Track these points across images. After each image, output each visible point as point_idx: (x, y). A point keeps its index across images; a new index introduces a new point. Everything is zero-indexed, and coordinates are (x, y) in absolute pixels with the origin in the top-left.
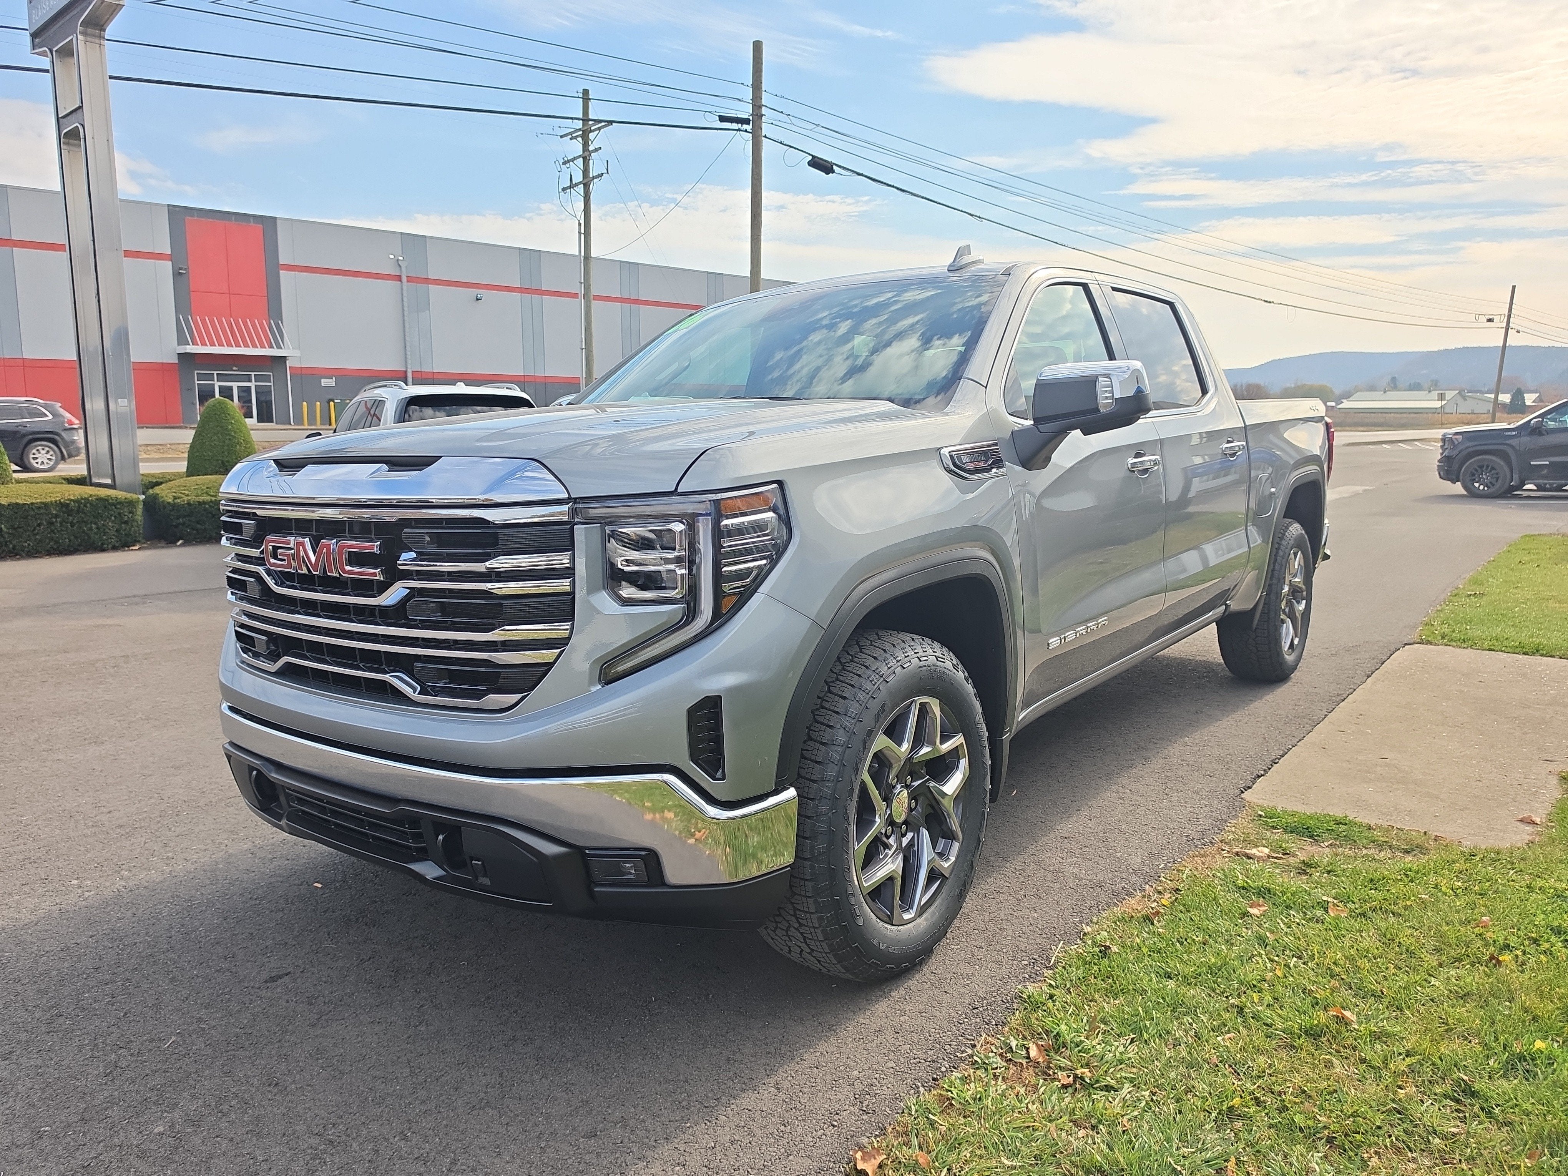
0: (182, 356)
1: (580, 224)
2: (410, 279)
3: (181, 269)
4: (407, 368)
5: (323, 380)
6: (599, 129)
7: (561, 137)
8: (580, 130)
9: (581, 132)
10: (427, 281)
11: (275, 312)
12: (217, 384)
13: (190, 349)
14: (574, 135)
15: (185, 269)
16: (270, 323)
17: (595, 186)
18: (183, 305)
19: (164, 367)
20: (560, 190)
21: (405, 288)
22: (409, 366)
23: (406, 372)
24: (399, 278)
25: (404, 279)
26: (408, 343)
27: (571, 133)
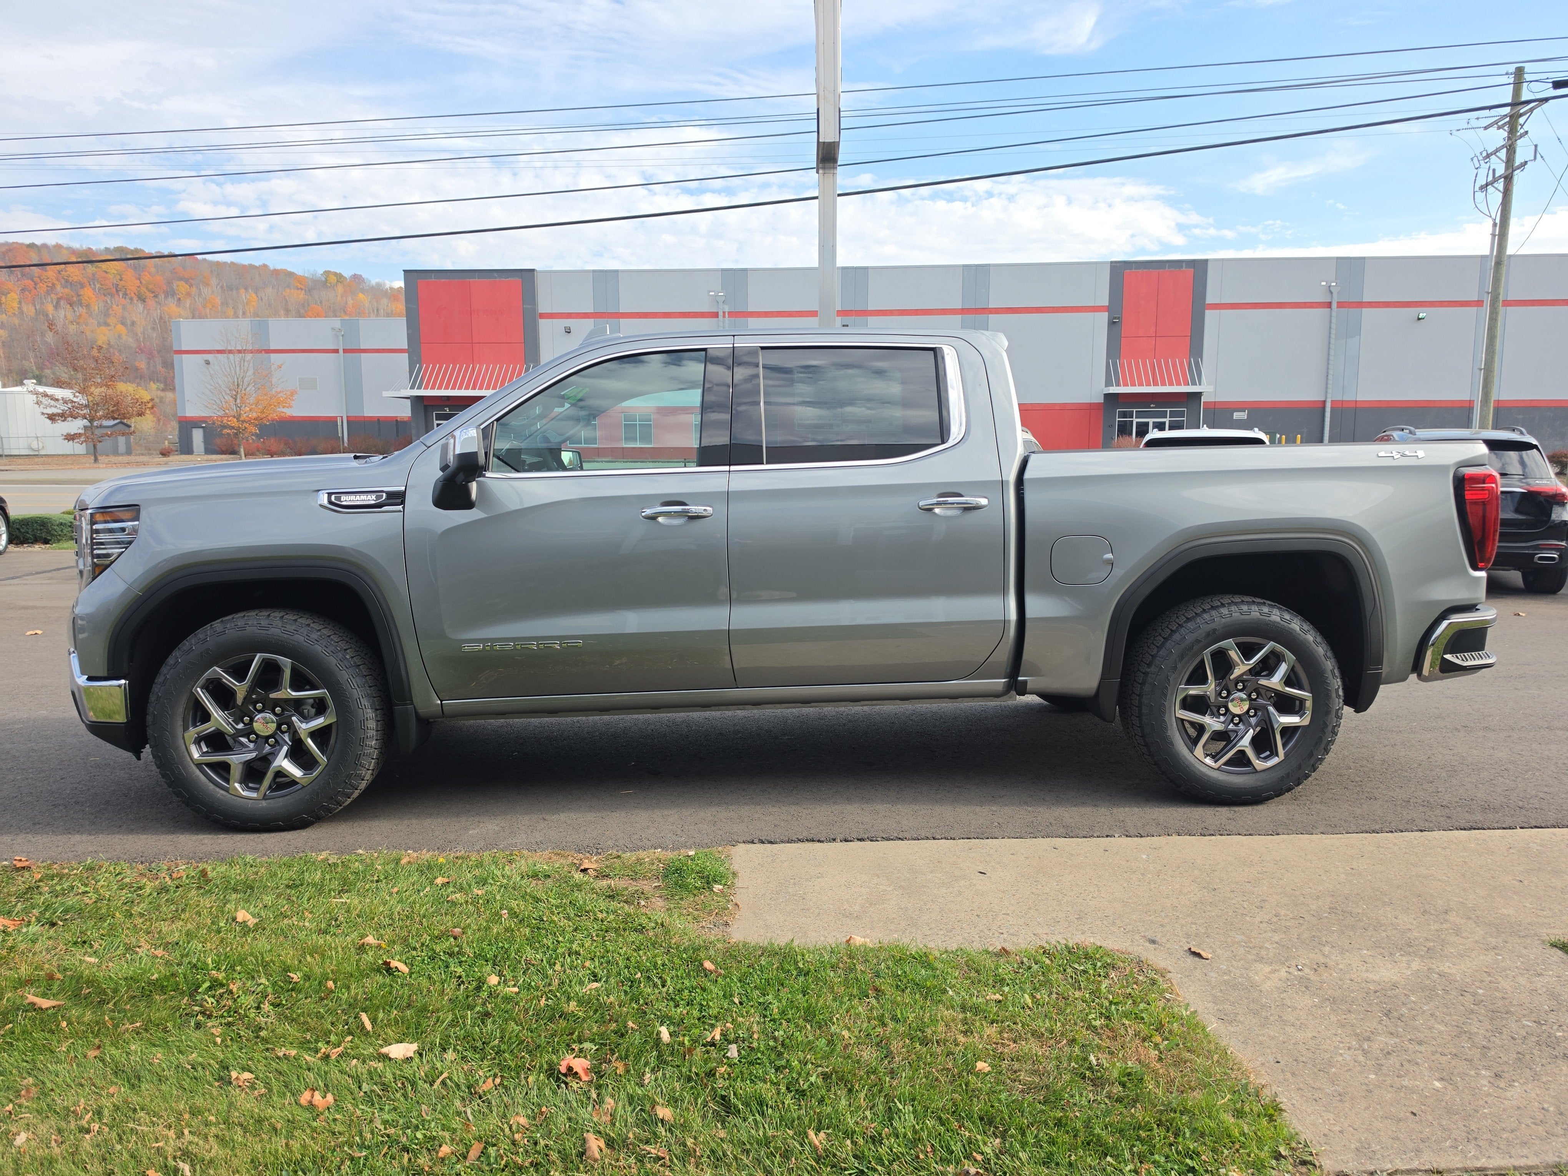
0: (1108, 396)
1: (1495, 225)
2: (1340, 305)
3: (1115, 318)
4: (1326, 397)
5: (1235, 414)
6: (1531, 110)
7: (1486, 128)
8: (1506, 115)
9: (1507, 119)
10: (1361, 305)
11: (1196, 349)
12: (1135, 421)
13: (1114, 390)
14: (1500, 124)
15: (1118, 318)
16: (1190, 361)
17: (1518, 175)
18: (1114, 349)
19: (1091, 407)
20: (1477, 189)
21: (1334, 314)
22: (1329, 395)
23: (1324, 402)
24: (1329, 305)
25: (1334, 305)
26: (1331, 372)
27: (1496, 122)
